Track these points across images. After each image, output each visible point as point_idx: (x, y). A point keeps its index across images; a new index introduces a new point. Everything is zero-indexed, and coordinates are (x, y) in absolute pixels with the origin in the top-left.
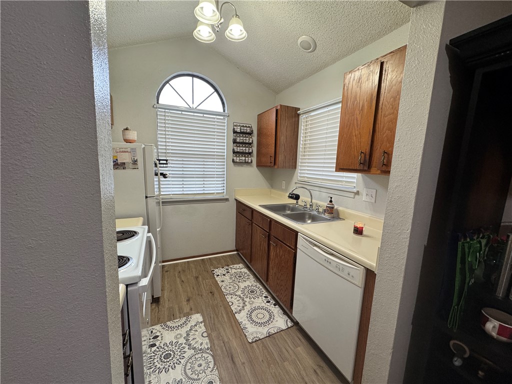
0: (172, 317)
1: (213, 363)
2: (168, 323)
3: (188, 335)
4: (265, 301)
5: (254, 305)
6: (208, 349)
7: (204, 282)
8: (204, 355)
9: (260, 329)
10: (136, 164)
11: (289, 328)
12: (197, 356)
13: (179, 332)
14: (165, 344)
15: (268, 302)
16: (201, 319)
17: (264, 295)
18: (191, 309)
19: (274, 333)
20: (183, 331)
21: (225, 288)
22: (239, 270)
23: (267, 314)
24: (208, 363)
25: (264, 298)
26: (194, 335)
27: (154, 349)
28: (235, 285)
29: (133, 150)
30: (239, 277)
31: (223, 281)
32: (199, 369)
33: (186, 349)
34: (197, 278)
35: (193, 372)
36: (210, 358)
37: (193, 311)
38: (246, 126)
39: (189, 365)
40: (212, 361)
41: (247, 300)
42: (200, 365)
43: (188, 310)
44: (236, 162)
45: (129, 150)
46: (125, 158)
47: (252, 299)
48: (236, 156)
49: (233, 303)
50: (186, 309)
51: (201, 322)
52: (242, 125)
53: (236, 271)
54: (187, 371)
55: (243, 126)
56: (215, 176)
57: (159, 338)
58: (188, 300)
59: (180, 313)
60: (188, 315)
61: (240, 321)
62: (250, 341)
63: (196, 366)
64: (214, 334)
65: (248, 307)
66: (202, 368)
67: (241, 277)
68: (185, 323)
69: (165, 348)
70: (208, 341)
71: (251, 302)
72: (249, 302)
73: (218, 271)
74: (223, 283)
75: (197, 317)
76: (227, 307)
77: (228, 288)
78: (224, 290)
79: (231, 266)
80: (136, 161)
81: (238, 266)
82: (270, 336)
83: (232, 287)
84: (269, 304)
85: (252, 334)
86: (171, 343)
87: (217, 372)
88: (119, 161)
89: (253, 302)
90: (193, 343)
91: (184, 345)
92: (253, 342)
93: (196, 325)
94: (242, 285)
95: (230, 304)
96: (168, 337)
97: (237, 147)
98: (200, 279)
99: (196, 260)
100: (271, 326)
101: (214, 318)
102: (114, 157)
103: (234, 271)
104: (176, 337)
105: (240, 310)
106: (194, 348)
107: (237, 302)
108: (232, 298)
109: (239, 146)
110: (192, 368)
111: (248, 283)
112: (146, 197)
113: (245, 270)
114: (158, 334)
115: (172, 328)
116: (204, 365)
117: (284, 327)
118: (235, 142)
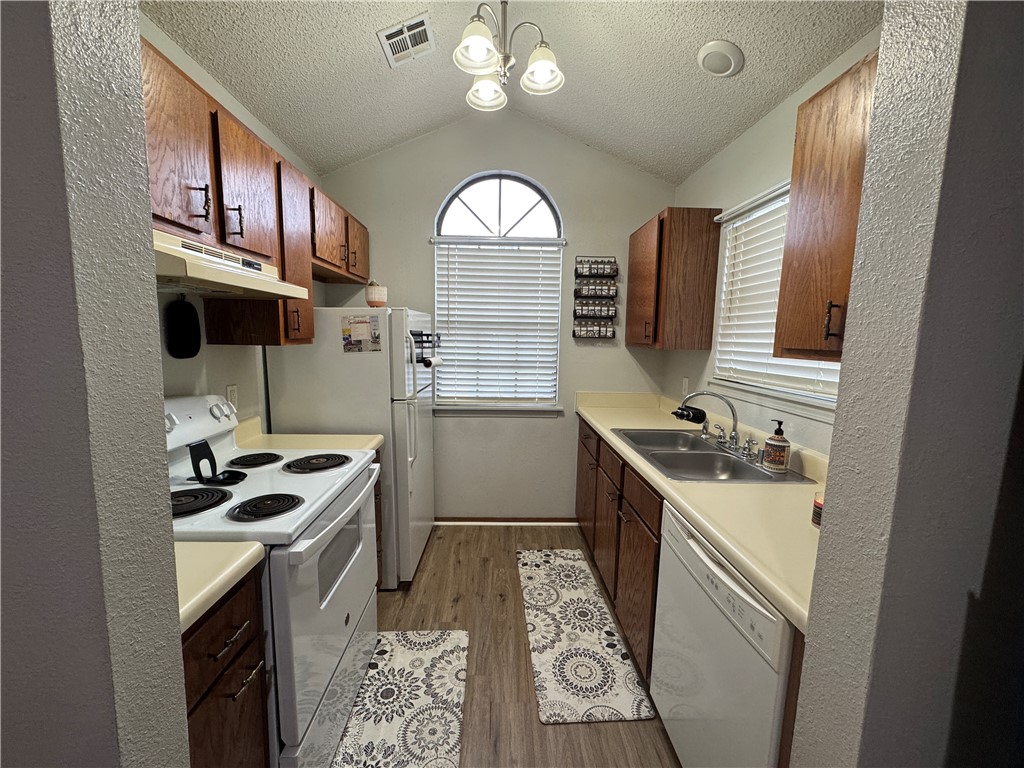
0: (419, 625)
1: (456, 736)
2: (410, 634)
3: (433, 665)
4: (605, 643)
5: (577, 645)
6: (457, 705)
7: (496, 572)
8: (447, 714)
9: (573, 701)
10: (378, 343)
11: (640, 720)
12: (434, 713)
13: (420, 654)
14: (392, 670)
15: (611, 646)
16: (465, 643)
17: (607, 629)
18: (455, 619)
19: (601, 718)
20: (427, 656)
21: (530, 593)
22: (571, 563)
23: (600, 671)
24: (448, 733)
25: (604, 635)
26: (443, 669)
27: (372, 672)
28: (552, 591)
29: (374, 319)
30: (566, 576)
31: (530, 578)
32: (429, 738)
33: (420, 693)
34: (486, 561)
35: (418, 741)
36: (455, 726)
37: (457, 624)
38: (602, 262)
39: (415, 723)
40: (457, 732)
41: (567, 629)
42: (433, 732)
43: (450, 620)
44: (580, 337)
45: (367, 319)
46: (361, 333)
47: (578, 631)
48: (580, 325)
49: (534, 628)
50: (447, 617)
51: (464, 649)
52: (594, 260)
53: (563, 562)
54: (409, 734)
55: (596, 262)
56: (538, 365)
57: (386, 656)
58: (456, 600)
59: (435, 621)
60: (446, 628)
61: (537, 669)
62: (544, 718)
63: (426, 730)
64: (479, 680)
65: (562, 646)
66: (435, 738)
67: (570, 576)
68: (436, 642)
69: (390, 677)
70: (463, 690)
71: (573, 637)
72: (568, 635)
73: (529, 556)
74: (530, 582)
75: (460, 637)
76: (521, 630)
77: (535, 594)
78: (527, 597)
79: (558, 551)
80: (378, 337)
81: (570, 553)
82: (589, 722)
83: (545, 594)
84: (610, 651)
85: (552, 706)
86: (402, 671)
87: (457, 758)
88: (353, 339)
89: (577, 637)
90: (436, 683)
91: (419, 683)
92: (547, 724)
93: (452, 652)
94: (567, 595)
95: (530, 628)
96: (401, 658)
97: (583, 305)
98: (491, 564)
99: (497, 526)
100: (598, 701)
101: (489, 649)
102: (344, 331)
103: (560, 561)
104: (412, 664)
105: (545, 647)
106: (435, 695)
107: (544, 628)
108: (536, 616)
109: (587, 305)
110: (418, 732)
111: (580, 594)
112: (393, 400)
113: (584, 565)
114: (387, 648)
115: (411, 645)
116: (439, 734)
117: (629, 714)
118: (578, 295)
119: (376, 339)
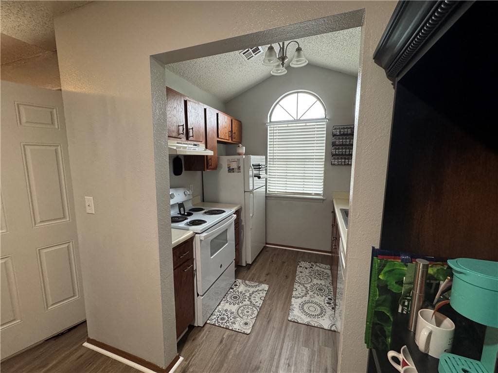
0: (251, 280)
1: (256, 315)
2: (247, 282)
3: (253, 293)
4: (326, 302)
5: (313, 300)
6: (258, 307)
7: (287, 267)
8: (254, 308)
9: (304, 317)
10: (240, 169)
11: (330, 330)
12: (249, 307)
13: (249, 289)
14: (238, 291)
15: (329, 303)
16: (267, 288)
17: (330, 297)
18: (265, 281)
19: (313, 325)
20: (252, 290)
21: (299, 278)
22: (323, 270)
23: (319, 309)
24: (253, 313)
25: (327, 299)
26: (256, 295)
27: (231, 290)
28: (309, 279)
29: (239, 160)
30: (318, 274)
31: (301, 272)
32: (246, 313)
33: (246, 300)
34: (284, 262)
35: (242, 313)
36: (256, 312)
37: (265, 282)
38: (347, 128)
39: (242, 308)
40: (256, 314)
41: (311, 293)
42: (248, 312)
43: (263, 280)
44: (334, 165)
45: (236, 160)
46: (234, 165)
47: (316, 295)
48: (335, 159)
49: (297, 290)
50: (262, 279)
51: (265, 291)
52: (342, 127)
53: (319, 269)
54: (239, 310)
55: (344, 128)
56: (314, 178)
57: (237, 287)
58: (267, 274)
59: (257, 279)
60: (261, 283)
61: (293, 303)
62: (290, 319)
63: (246, 311)
64: (268, 302)
65: (307, 298)
66: (248, 314)
67: (320, 275)
68: (256, 286)
69: (237, 293)
70: (262, 303)
71: (312, 296)
72: (310, 296)
73: (303, 264)
74: (301, 274)
75: (266, 287)
76: (291, 290)
77: (301, 278)
78: (297, 279)
79: (318, 264)
80: (240, 167)
81: (324, 266)
82: (308, 325)
83: (305, 279)
84: (328, 305)
85: (295, 316)
86: (241, 292)
87: (254, 321)
88: (231, 168)
89: (314, 297)
90: (252, 299)
91: (247, 297)
92: (291, 321)
93: (261, 291)
94: (315, 281)
95: (295, 289)
96: (242, 288)
97: (336, 149)
98: (286, 264)
99: (293, 250)
100: (315, 320)
101: (276, 293)
102: (228, 165)
103: (317, 268)
104: (246, 291)
105: (299, 297)
106: (251, 302)
107: (301, 291)
108: (299, 286)
109: (339, 149)
110: (243, 310)
111: (323, 282)
112: (245, 192)
113: (329, 272)
114: (238, 284)
115: (247, 285)
116: (250, 313)
117: (326, 327)
118: (334, 144)
119: (239, 168)
